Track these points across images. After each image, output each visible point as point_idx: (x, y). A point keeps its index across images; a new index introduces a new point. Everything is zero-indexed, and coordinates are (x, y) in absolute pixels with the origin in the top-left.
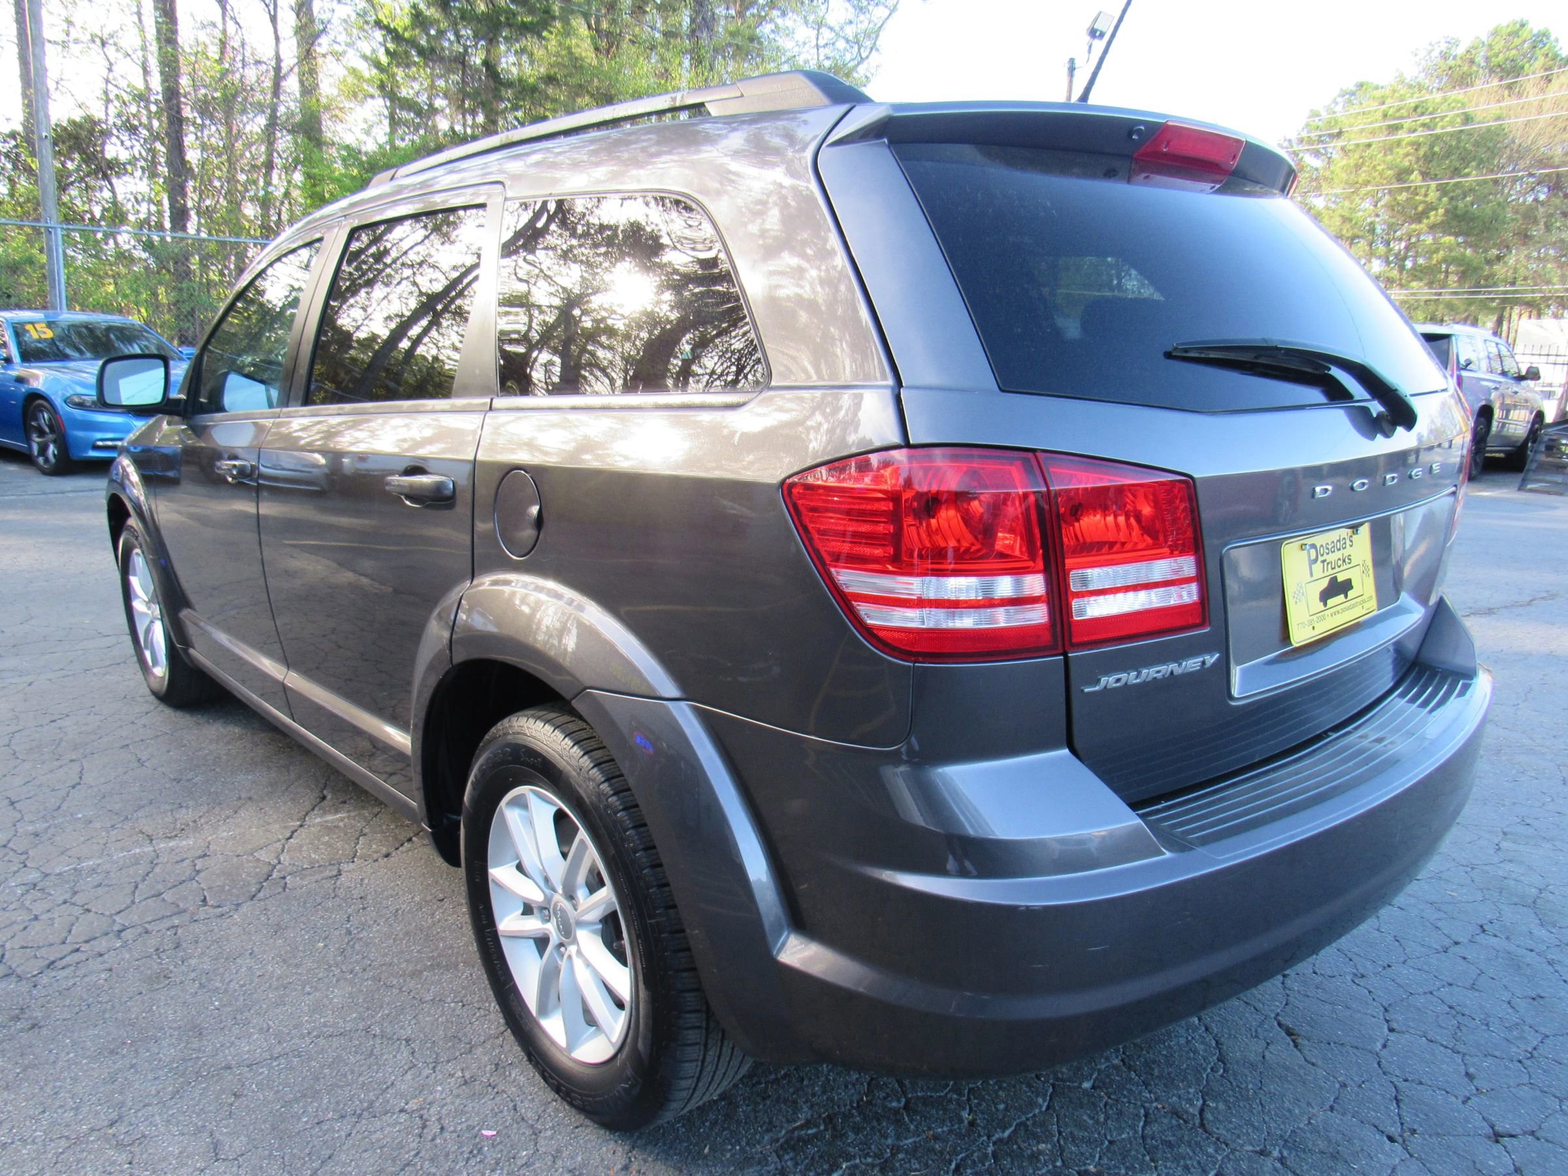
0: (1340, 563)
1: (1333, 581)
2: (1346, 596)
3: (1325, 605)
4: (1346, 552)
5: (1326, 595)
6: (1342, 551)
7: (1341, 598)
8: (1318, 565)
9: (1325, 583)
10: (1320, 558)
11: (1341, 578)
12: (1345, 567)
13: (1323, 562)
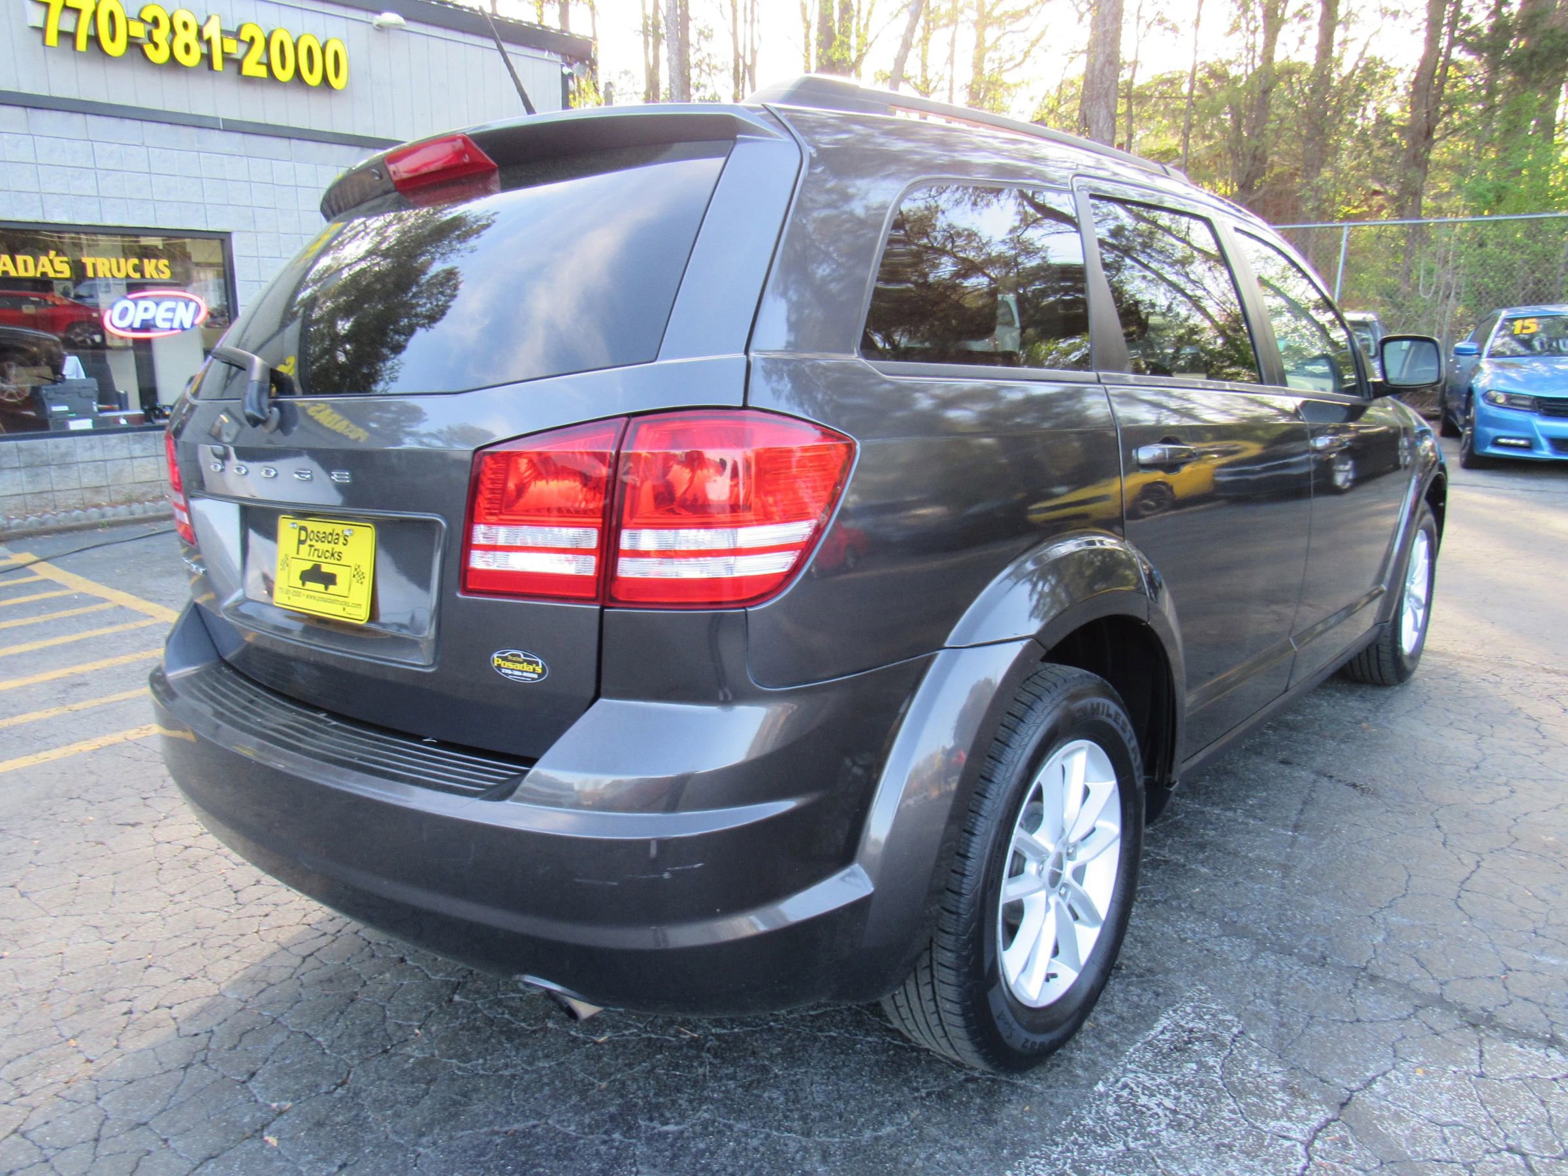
0: (328, 555)
1: (317, 568)
2: (326, 588)
3: (303, 584)
4: (339, 548)
5: (307, 576)
6: (332, 545)
7: (321, 587)
8: (304, 548)
9: (308, 566)
10: (309, 542)
11: (326, 569)
12: (332, 561)
13: (311, 546)
